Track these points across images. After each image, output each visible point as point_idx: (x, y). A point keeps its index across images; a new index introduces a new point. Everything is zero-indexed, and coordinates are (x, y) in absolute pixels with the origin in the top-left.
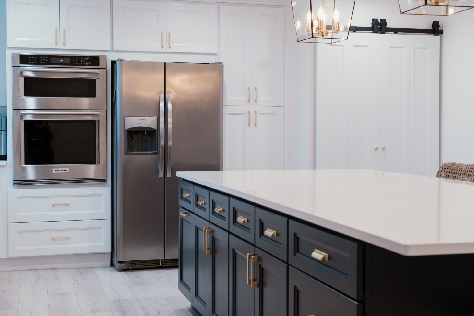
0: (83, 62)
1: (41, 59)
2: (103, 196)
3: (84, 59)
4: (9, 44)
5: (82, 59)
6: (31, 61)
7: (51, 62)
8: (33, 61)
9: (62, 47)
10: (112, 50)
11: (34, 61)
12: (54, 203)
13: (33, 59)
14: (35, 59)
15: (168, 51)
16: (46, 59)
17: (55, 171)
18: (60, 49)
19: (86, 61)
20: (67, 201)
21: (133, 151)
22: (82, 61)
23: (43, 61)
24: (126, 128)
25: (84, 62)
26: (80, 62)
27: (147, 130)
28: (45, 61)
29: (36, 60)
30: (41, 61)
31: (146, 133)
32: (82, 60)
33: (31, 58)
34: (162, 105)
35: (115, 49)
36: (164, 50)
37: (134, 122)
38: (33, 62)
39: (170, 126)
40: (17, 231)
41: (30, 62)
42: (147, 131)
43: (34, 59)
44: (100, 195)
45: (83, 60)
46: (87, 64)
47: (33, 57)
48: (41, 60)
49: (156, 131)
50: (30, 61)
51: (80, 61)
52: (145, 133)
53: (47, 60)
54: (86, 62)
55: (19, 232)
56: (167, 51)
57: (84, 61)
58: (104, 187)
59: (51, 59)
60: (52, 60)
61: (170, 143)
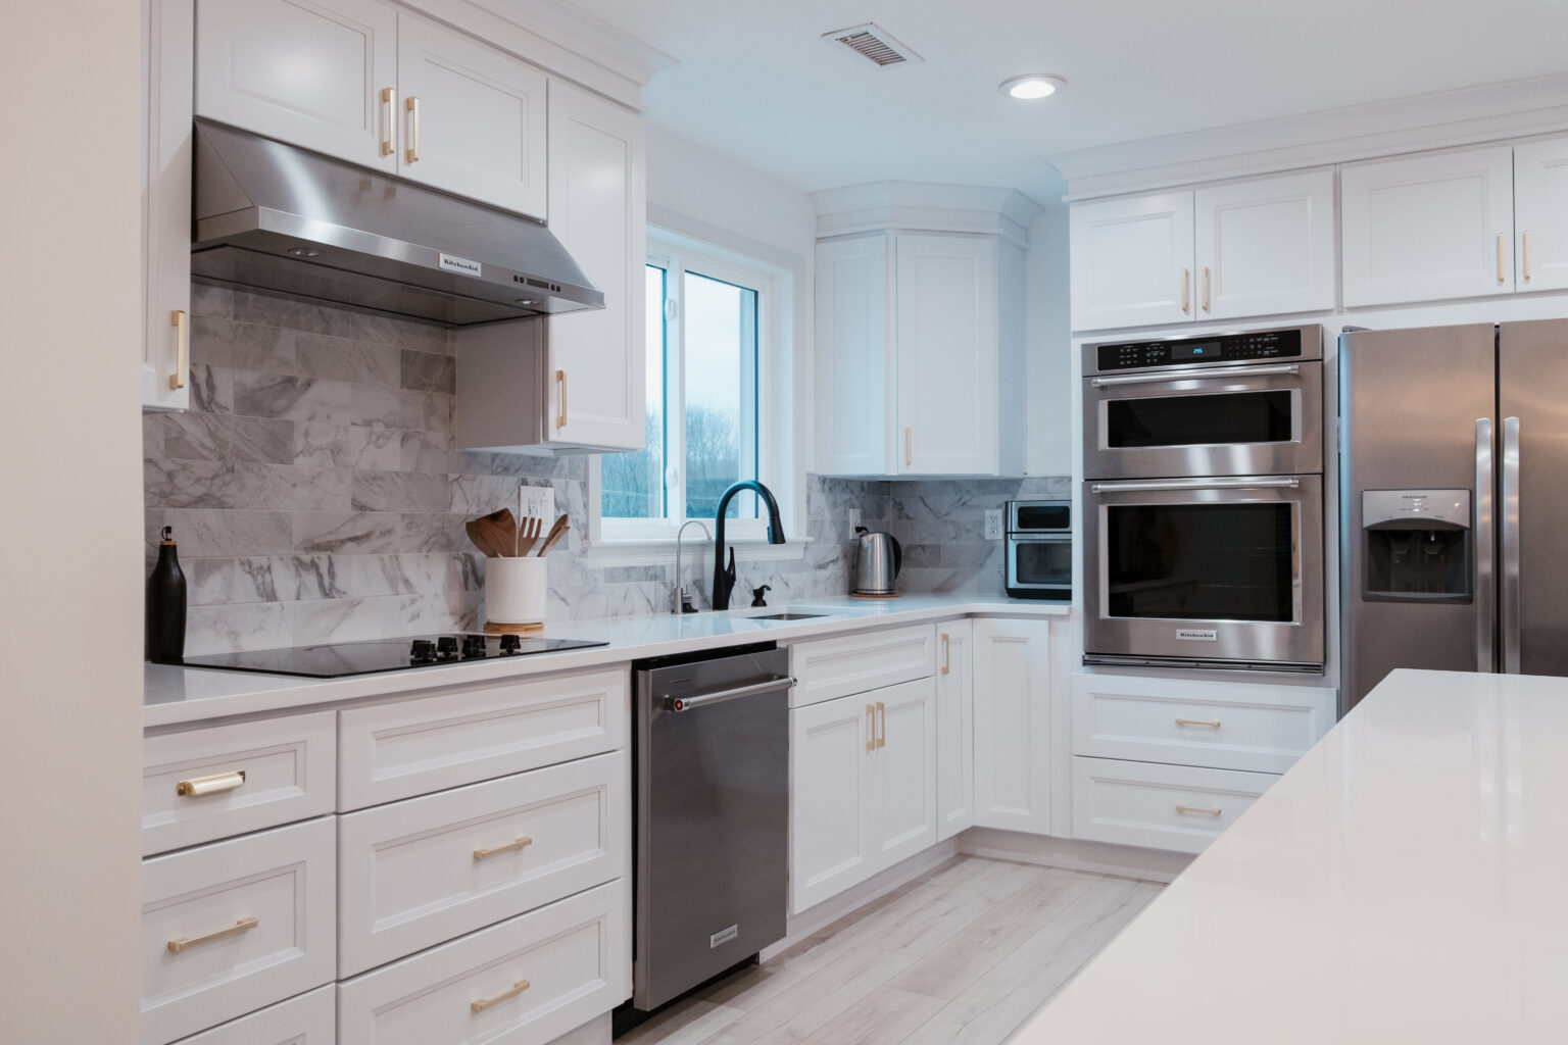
0: (1256, 349)
1: (1149, 351)
2: (1313, 712)
3: (1259, 339)
4: (1075, 326)
5: (1252, 340)
6: (1125, 360)
7: (1174, 357)
8: (1129, 359)
9: (1202, 316)
10: (1340, 309)
11: (1132, 359)
12: (1181, 717)
13: (1128, 353)
14: (1135, 352)
15: (1522, 287)
16: (1162, 350)
17: (1182, 635)
18: (1195, 322)
19: (1265, 345)
20: (1215, 715)
21: (1389, 590)
22: (1252, 347)
23: (1152, 357)
24: (1366, 524)
25: (1260, 349)
26: (1249, 350)
27: (1436, 528)
28: (1159, 355)
29: (1135, 356)
30: (1148, 358)
31: (1433, 539)
32: (1252, 343)
33: (1126, 353)
34: (1484, 456)
35: (1347, 303)
36: (1508, 288)
37: (1390, 505)
38: (1129, 362)
39: (1511, 517)
40: (1092, 778)
41: (1122, 363)
42: (1438, 533)
43: (1132, 353)
44: (1306, 710)
45: (1256, 343)
46: (1266, 352)
47: (1129, 350)
48: (1148, 355)
49: (1466, 533)
50: (1122, 360)
51: (1248, 347)
52: (1430, 538)
53: (1162, 354)
54: (1262, 349)
55: (1098, 780)
56: (1519, 290)
57: (1259, 346)
58: (1319, 686)
59: (1174, 348)
60: (1175, 352)
61: (1512, 568)
